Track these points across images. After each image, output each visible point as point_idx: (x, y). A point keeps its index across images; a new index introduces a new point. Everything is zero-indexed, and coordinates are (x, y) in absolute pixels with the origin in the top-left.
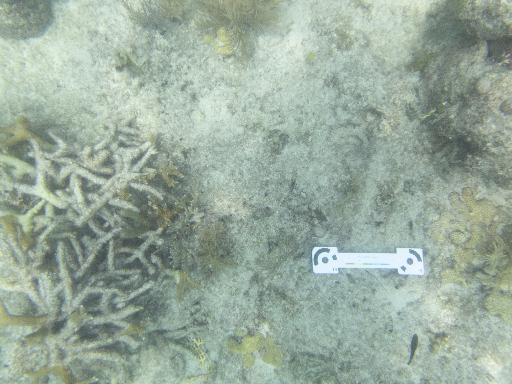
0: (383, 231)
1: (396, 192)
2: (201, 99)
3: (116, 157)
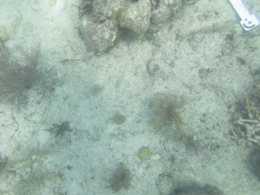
1: (202, 14)
2: (203, 112)
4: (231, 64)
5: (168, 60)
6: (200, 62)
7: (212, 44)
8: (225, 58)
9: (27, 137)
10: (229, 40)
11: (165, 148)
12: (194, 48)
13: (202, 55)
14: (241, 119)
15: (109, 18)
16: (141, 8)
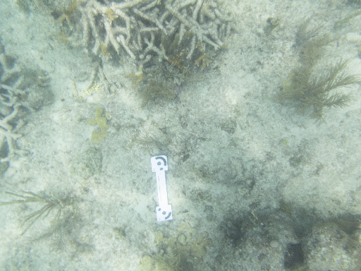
0: (181, 196)
1: (205, 201)
2: (252, 75)
3: (211, 24)
5: (275, 165)
6: (228, 143)
7: (208, 159)
8: (198, 134)
12: (230, 164)
13: (223, 150)
14: (216, 48)
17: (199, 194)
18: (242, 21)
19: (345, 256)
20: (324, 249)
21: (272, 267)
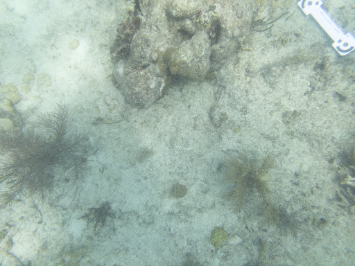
1: (277, 39)
4: (326, 102)
5: (238, 106)
6: (282, 103)
7: (295, 77)
8: (317, 94)
9: (55, 230)
10: (319, 70)
11: (247, 227)
12: (272, 85)
13: (284, 94)
14: (350, 177)
15: (154, 62)
16: (197, 47)
17: (286, 42)
18: (336, 211)
19: (186, 58)
20: (203, 54)
21: (231, 11)
